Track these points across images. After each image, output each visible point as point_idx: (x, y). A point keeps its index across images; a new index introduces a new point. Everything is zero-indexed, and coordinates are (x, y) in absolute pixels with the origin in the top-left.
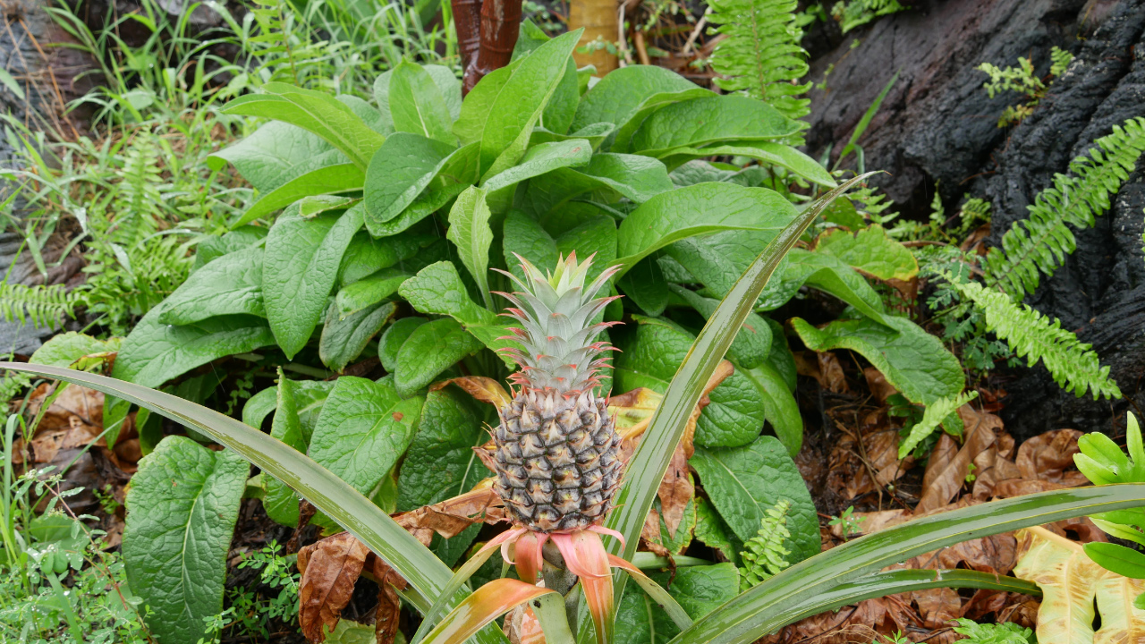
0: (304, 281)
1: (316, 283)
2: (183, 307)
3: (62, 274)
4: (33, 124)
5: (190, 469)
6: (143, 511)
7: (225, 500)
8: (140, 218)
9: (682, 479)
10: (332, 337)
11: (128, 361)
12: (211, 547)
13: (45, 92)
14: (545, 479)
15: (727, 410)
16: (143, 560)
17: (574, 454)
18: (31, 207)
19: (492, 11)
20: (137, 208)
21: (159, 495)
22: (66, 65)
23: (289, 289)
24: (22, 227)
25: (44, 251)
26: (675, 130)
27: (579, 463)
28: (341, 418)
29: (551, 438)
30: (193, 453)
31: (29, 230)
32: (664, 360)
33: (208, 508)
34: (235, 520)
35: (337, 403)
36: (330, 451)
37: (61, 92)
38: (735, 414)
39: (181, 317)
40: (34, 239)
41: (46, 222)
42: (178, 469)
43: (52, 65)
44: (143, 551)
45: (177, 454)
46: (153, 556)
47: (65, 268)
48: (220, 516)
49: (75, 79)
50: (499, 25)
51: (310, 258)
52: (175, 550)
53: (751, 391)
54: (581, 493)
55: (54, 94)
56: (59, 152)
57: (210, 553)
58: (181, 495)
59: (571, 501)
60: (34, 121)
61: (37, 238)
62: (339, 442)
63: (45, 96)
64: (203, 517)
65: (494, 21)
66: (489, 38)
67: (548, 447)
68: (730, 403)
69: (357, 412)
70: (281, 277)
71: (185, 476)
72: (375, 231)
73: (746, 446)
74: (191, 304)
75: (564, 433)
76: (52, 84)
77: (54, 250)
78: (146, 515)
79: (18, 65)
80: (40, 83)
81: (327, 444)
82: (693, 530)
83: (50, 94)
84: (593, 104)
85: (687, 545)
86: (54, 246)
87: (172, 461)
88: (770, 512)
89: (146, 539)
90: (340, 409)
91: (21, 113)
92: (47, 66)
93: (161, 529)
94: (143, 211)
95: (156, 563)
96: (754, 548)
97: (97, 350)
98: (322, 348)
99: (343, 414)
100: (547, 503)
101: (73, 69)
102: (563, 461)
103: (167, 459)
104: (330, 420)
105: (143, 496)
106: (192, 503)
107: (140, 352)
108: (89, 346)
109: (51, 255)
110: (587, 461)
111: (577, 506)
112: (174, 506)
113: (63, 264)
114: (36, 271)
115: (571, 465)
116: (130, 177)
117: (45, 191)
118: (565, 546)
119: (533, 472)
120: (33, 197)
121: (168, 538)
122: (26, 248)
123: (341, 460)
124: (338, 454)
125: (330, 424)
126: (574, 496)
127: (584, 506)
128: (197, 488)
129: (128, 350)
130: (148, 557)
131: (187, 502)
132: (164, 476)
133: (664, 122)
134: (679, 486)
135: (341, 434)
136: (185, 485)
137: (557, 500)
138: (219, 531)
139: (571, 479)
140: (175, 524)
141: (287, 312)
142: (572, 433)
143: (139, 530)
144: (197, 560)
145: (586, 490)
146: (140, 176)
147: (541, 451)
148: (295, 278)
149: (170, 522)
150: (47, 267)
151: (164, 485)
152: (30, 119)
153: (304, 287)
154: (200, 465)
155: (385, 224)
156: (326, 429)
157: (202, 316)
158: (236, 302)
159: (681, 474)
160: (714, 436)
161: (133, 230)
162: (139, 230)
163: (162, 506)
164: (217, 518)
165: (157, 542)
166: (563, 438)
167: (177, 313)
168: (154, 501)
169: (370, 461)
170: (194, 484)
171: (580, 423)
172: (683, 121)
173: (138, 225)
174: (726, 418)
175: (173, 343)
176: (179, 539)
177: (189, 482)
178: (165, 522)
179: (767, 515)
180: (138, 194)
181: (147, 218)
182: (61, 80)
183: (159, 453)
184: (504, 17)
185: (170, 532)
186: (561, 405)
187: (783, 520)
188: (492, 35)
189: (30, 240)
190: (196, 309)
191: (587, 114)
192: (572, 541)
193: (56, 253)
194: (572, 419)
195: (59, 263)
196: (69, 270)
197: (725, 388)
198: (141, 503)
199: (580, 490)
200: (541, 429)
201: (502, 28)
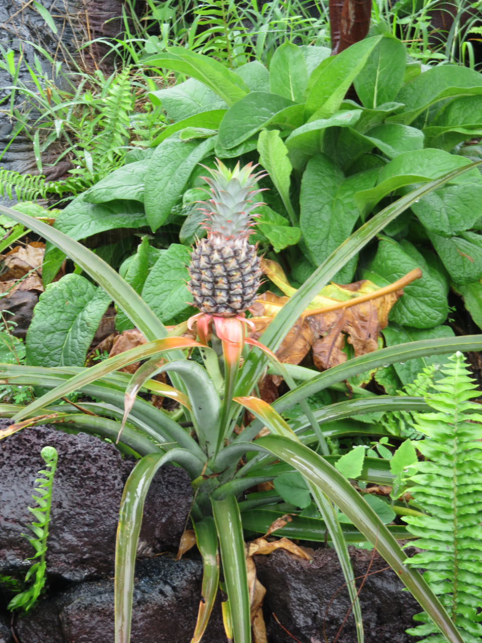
0: (170, 182)
1: (176, 183)
2: (99, 191)
3: (54, 173)
4: (62, 55)
5: (80, 296)
6: (43, 316)
7: (93, 315)
8: (113, 137)
9: (372, 340)
10: (190, 225)
11: (61, 225)
12: (80, 343)
13: (79, 30)
14: (209, 282)
15: (419, 303)
16: (37, 348)
17: (226, 270)
18: (43, 119)
19: (347, 14)
20: (113, 128)
21: (56, 308)
22: (101, 9)
23: (160, 185)
24: (32, 133)
25: (43, 154)
26: (466, 115)
27: (229, 276)
28: (167, 269)
29: (214, 259)
30: (84, 286)
31: (36, 137)
32: (386, 264)
33: (83, 319)
34: (96, 328)
35: (167, 259)
36: (157, 288)
37: (91, 31)
38: (424, 307)
39: (96, 198)
40: (38, 143)
41: (51, 132)
42: (71, 294)
43: (89, 8)
44: (39, 341)
45: (73, 285)
46: (45, 346)
47: (58, 169)
48: (88, 324)
49: (106, 22)
50: (352, 24)
51: (177, 168)
52: (59, 345)
53: (437, 293)
54: (228, 293)
55: (85, 32)
56: (77, 80)
57: (77, 347)
58: (69, 311)
59: (222, 297)
60: (63, 52)
61: (41, 144)
62: (163, 284)
63: (77, 33)
64: (79, 325)
65: (348, 21)
66: (345, 33)
67: (213, 264)
68: (422, 299)
69: (178, 266)
70: (157, 177)
71: (75, 299)
72: (220, 154)
73: (428, 329)
74: (104, 190)
75: (222, 258)
76: (86, 24)
77: (54, 154)
78: (45, 319)
79: (61, 6)
80: (76, 22)
81: (155, 283)
82: (373, 375)
83: (82, 32)
84: (414, 89)
85: (367, 382)
86: (54, 152)
87: (69, 288)
88: (425, 370)
89: (42, 334)
90: (168, 263)
91: (54, 45)
92: (85, 9)
93: (52, 329)
94: (116, 131)
95: (45, 351)
96: (408, 390)
97: (43, 215)
98: (182, 231)
99: (169, 267)
100: (209, 296)
101: (105, 14)
102: (219, 273)
103: (66, 287)
104: (160, 269)
105: (45, 307)
106: (76, 317)
107: (70, 220)
108: (39, 212)
109: (49, 158)
110: (233, 276)
111: (225, 300)
112: (64, 316)
113: (56, 165)
114: (35, 167)
115: (224, 276)
116: (110, 104)
117: (56, 108)
118: (219, 324)
119: (203, 277)
120: (45, 111)
121: (56, 336)
122: (31, 150)
123: (161, 295)
124: (161, 291)
125: (160, 271)
126: (223, 294)
127: (229, 301)
128: (82, 308)
129: (62, 218)
130: (41, 346)
131: (73, 315)
132: (61, 296)
133: (460, 109)
134: (369, 343)
135: (165, 279)
136: (74, 305)
137: (214, 295)
138: (85, 334)
139: (223, 283)
140: (62, 328)
141: (156, 200)
142: (227, 258)
143: (38, 328)
144: (70, 351)
145: (231, 292)
146: (118, 104)
147: (208, 266)
148: (166, 178)
149: (59, 326)
150: (43, 166)
151: (60, 302)
152: (60, 51)
153: (169, 185)
154: (87, 295)
155: (228, 150)
156: (157, 274)
157: (109, 199)
158: (131, 192)
159: (372, 336)
160: (407, 318)
161: (107, 145)
162: (112, 145)
163: (56, 315)
164: (86, 326)
165: (48, 337)
166: (221, 261)
167: (94, 195)
168: (51, 311)
169: (179, 298)
170: (79, 306)
171: (232, 254)
172: (473, 110)
173: (112, 142)
174: (416, 308)
175: (92, 217)
176: (63, 337)
177: (76, 304)
178: (55, 325)
179: (422, 372)
180: (115, 118)
181: (118, 137)
182: (95, 22)
183: (62, 282)
184: (356, 19)
185: (58, 332)
186: (225, 243)
187: (432, 376)
188: (347, 30)
189: (36, 144)
190: (106, 194)
191: (408, 96)
192: (223, 322)
193: (54, 156)
194: (228, 251)
195: (53, 165)
196: (60, 171)
197: (419, 288)
198: (44, 311)
199: (228, 291)
200: (210, 255)
201: (354, 26)
